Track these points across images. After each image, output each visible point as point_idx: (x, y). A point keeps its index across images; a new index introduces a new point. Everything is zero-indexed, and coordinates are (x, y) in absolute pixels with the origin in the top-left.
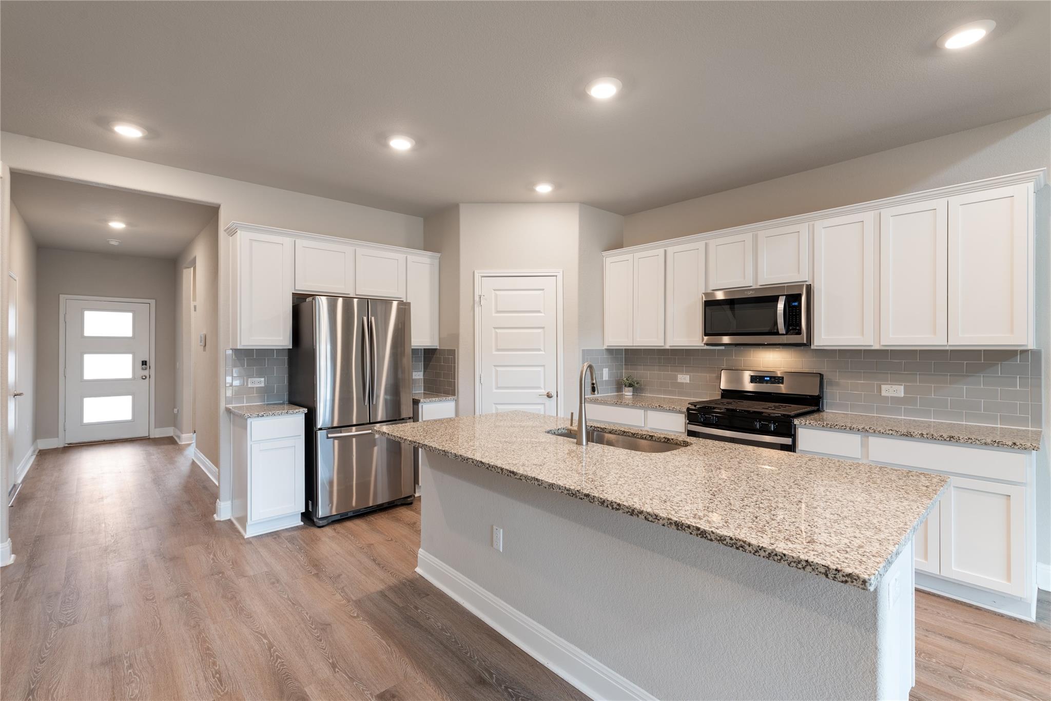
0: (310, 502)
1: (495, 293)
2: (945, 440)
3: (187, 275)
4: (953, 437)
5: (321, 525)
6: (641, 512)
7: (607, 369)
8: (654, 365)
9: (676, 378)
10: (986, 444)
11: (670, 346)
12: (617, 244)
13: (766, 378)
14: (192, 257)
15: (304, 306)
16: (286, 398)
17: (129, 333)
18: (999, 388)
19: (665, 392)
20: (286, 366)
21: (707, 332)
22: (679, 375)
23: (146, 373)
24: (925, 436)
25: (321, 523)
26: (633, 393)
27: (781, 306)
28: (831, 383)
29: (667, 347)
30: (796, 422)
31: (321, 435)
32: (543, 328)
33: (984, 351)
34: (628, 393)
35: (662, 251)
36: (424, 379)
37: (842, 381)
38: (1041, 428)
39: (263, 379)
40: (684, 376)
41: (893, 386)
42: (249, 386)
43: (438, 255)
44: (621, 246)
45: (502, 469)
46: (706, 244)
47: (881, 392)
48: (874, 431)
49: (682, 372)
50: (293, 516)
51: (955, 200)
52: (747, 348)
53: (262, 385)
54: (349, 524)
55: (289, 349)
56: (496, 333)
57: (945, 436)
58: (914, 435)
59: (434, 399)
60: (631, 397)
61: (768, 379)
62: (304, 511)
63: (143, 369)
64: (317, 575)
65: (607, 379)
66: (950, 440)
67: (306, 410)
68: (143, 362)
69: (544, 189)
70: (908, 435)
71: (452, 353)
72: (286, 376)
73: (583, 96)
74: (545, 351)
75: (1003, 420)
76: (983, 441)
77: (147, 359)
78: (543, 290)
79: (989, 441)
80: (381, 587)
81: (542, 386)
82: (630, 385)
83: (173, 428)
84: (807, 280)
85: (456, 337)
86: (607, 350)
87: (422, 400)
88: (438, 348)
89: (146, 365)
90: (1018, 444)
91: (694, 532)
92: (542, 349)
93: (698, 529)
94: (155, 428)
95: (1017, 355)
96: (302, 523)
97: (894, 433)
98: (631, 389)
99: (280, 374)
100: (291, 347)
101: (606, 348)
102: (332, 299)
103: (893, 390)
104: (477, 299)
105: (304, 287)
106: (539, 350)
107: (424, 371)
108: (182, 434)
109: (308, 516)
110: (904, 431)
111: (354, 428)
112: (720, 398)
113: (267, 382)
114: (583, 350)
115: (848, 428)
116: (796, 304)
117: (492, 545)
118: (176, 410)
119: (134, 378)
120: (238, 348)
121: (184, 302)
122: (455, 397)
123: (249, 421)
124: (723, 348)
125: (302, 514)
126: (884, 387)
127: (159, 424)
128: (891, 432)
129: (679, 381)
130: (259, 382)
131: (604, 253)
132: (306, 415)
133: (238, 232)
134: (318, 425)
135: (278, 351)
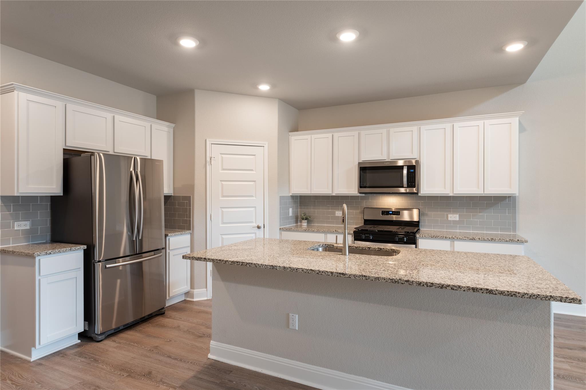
0: (86, 322)
1: (221, 156)
2: (489, 240)
4: (493, 239)
5: (100, 340)
6: (449, 286)
7: (291, 209)
8: (320, 206)
9: (334, 213)
10: (507, 241)
11: (336, 194)
13: (390, 212)
16: (49, 238)
18: (500, 215)
19: (328, 223)
20: (49, 210)
21: (361, 186)
22: (336, 212)
24: (481, 239)
25: (100, 338)
26: (308, 223)
27: (405, 171)
28: (424, 214)
29: (334, 195)
30: (418, 236)
31: (98, 266)
32: (255, 181)
33: (494, 196)
34: (305, 224)
35: (330, 135)
37: (429, 213)
38: (516, 233)
40: (339, 212)
41: (454, 215)
42: (16, 229)
43: (173, 125)
45: (332, 273)
46: (359, 133)
47: (448, 218)
48: (457, 238)
49: (338, 210)
50: (70, 337)
51: (487, 122)
52: (378, 195)
53: (28, 227)
54: (123, 335)
56: (222, 184)
57: (489, 238)
58: (476, 239)
59: (177, 233)
60: (306, 226)
61: (391, 212)
64: (129, 376)
65: (291, 215)
66: (492, 240)
67: (85, 247)
69: (264, 88)
70: (473, 239)
71: (188, 198)
72: (49, 220)
73: (334, 39)
74: (256, 197)
75: (502, 230)
76: (506, 240)
78: (254, 155)
79: (508, 240)
80: (192, 374)
81: (254, 221)
82: (306, 219)
84: (416, 158)
85: (192, 187)
86: (291, 196)
87: (169, 235)
88: (173, 195)
90: (519, 240)
91: (485, 292)
92: (254, 196)
93: (487, 289)
95: (507, 198)
96: (79, 341)
97: (466, 239)
98: (306, 221)
99: (43, 217)
100: (62, 195)
101: (291, 195)
103: (454, 217)
104: (209, 159)
105: (72, 144)
106: (252, 196)
109: (84, 335)
110: (471, 237)
111: (121, 259)
112: (363, 225)
113: (32, 224)
114: (280, 196)
115: (444, 238)
116: (412, 171)
117: (288, 327)
122: (191, 231)
123: (37, 259)
125: (80, 334)
126: (449, 216)
128: (465, 238)
129: (336, 215)
130: (25, 225)
131: (290, 133)
132: (85, 251)
133: (16, 92)
134: (97, 259)
135: (42, 197)
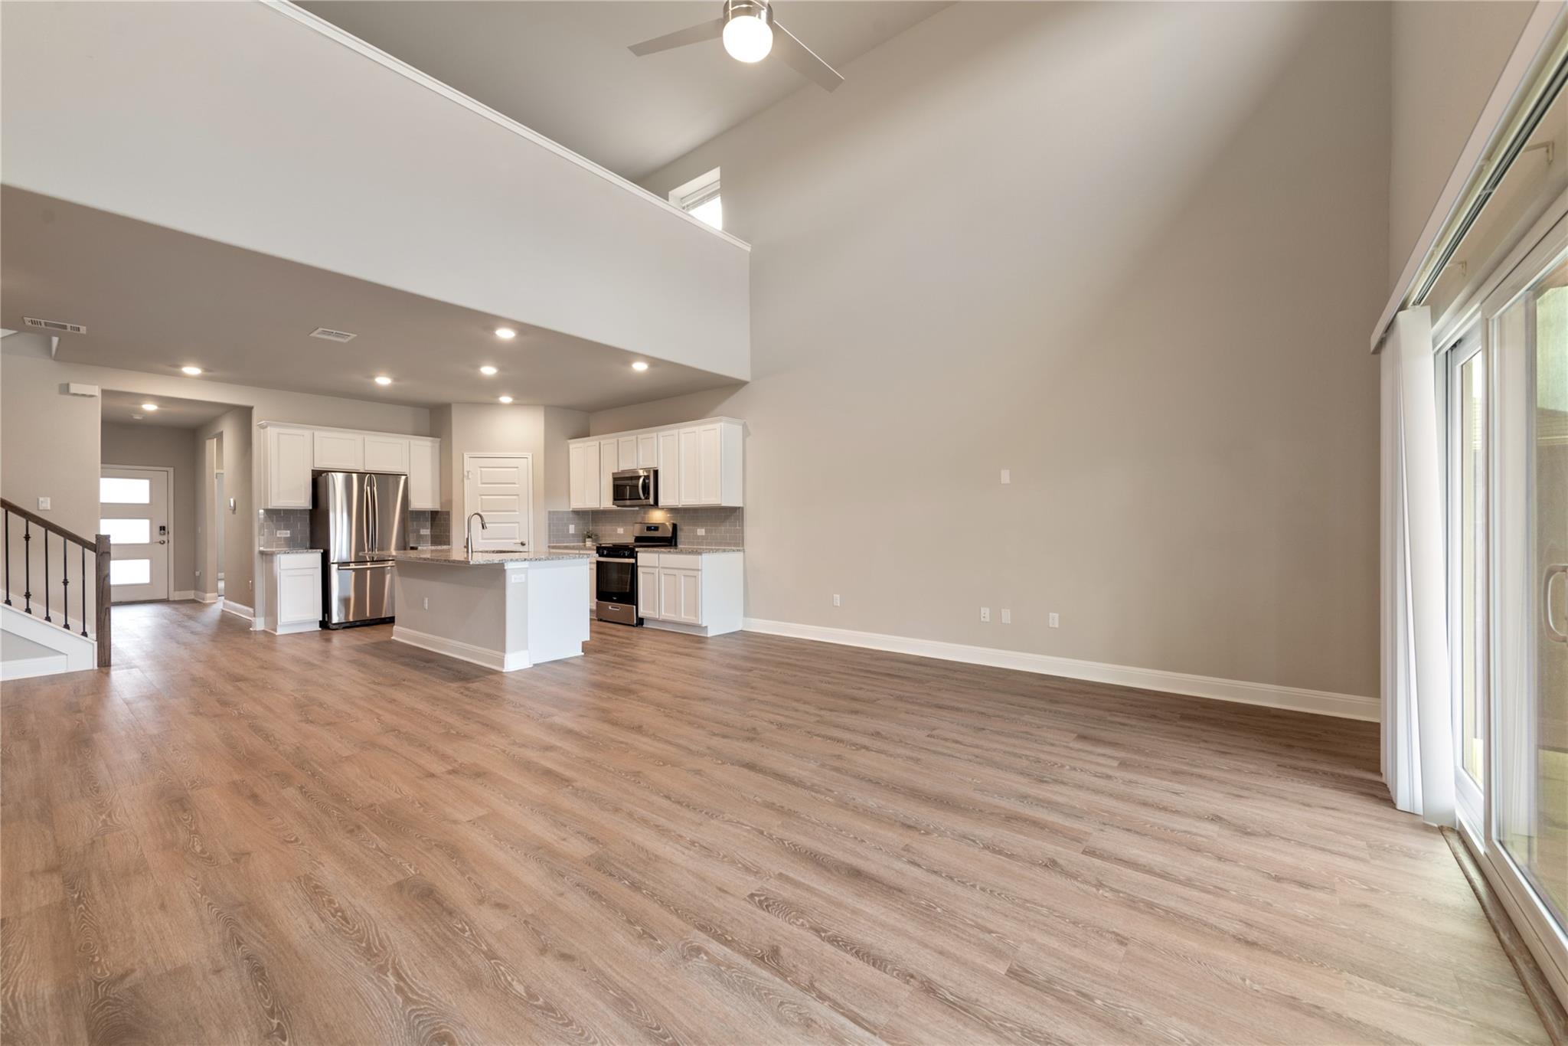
0: (326, 615)
1: (480, 470)
3: (211, 445)
5: (334, 629)
7: (573, 525)
11: (603, 508)
12: (583, 433)
14: (220, 430)
15: (321, 480)
16: (307, 543)
17: (146, 500)
21: (615, 498)
22: (618, 529)
23: (165, 538)
25: (334, 627)
28: (681, 530)
29: (601, 509)
30: (637, 549)
31: (334, 568)
32: (518, 495)
34: (588, 542)
35: (599, 442)
36: (432, 535)
37: (684, 528)
39: (289, 532)
40: (621, 529)
41: (701, 530)
42: (276, 535)
43: (439, 440)
44: (588, 435)
46: (618, 440)
47: (697, 533)
49: (619, 526)
50: (311, 622)
53: (289, 535)
54: (356, 629)
55: (310, 510)
56: (482, 499)
61: (653, 528)
62: (321, 619)
63: (161, 534)
65: (573, 532)
67: (322, 551)
68: (161, 527)
69: (506, 399)
71: (448, 513)
72: (308, 529)
74: (519, 512)
77: (165, 524)
78: (517, 467)
81: (517, 536)
82: (589, 537)
83: (193, 592)
84: (656, 467)
85: (450, 502)
86: (573, 512)
88: (439, 510)
89: (164, 530)
94: (175, 590)
96: (319, 628)
98: (590, 539)
99: (303, 527)
100: (311, 508)
101: (572, 510)
102: (348, 474)
103: (701, 532)
104: (466, 473)
105: (321, 465)
106: (515, 511)
107: (431, 529)
108: (206, 593)
109: (325, 624)
113: (293, 533)
114: (549, 512)
116: (647, 481)
117: (424, 608)
118: (197, 573)
119: (152, 542)
120: (270, 507)
121: (208, 471)
122: (449, 546)
123: (279, 556)
124: (637, 508)
125: (320, 621)
126: (698, 530)
127: (179, 587)
130: (286, 534)
131: (569, 441)
132: (322, 554)
133: (269, 428)
134: (331, 561)
135: (301, 510)
